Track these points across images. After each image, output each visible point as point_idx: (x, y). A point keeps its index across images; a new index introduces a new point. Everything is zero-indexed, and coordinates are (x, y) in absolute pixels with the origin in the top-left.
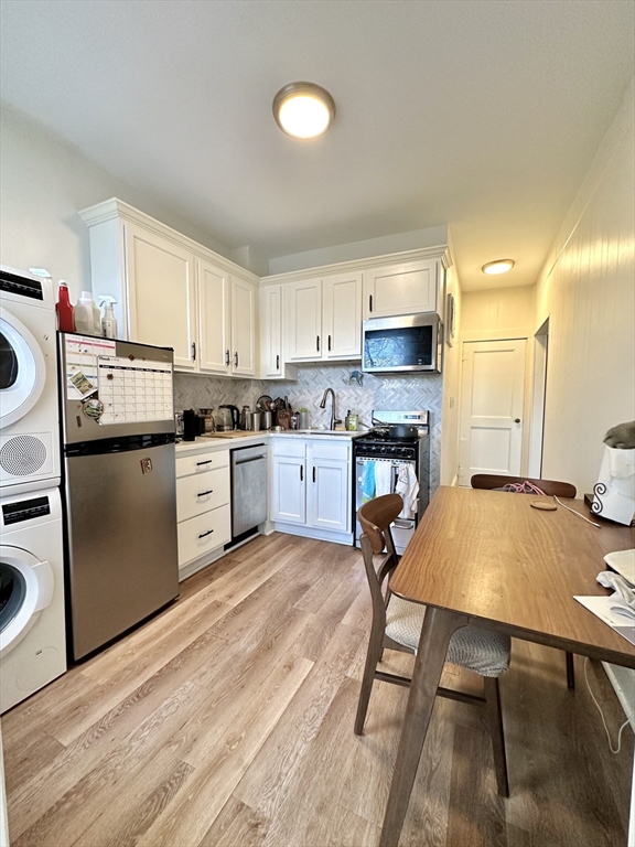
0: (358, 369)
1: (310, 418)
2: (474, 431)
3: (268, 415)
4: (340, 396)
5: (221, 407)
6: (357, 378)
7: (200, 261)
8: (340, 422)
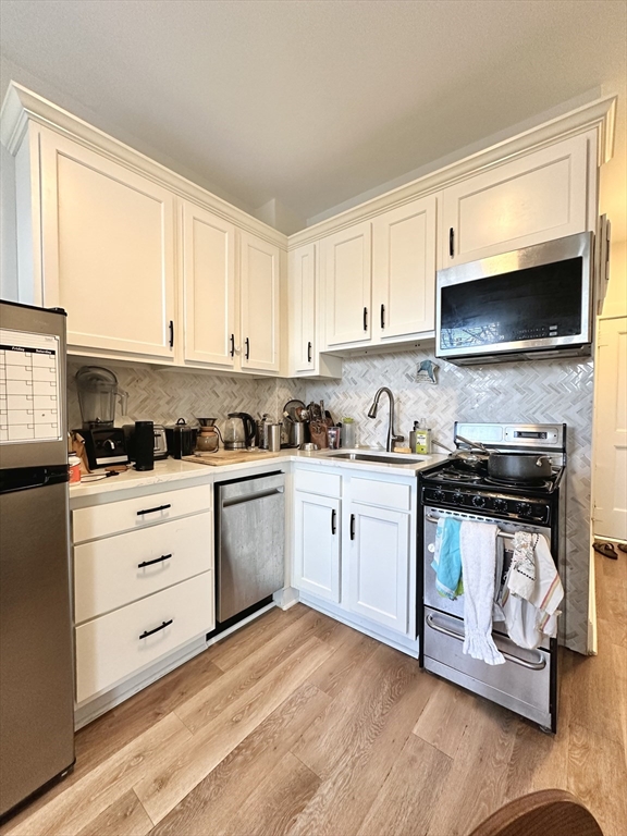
0: (431, 358)
1: (357, 432)
2: (619, 452)
3: (298, 428)
4: (403, 399)
5: (231, 416)
6: (429, 371)
7: (185, 204)
8: (401, 439)
